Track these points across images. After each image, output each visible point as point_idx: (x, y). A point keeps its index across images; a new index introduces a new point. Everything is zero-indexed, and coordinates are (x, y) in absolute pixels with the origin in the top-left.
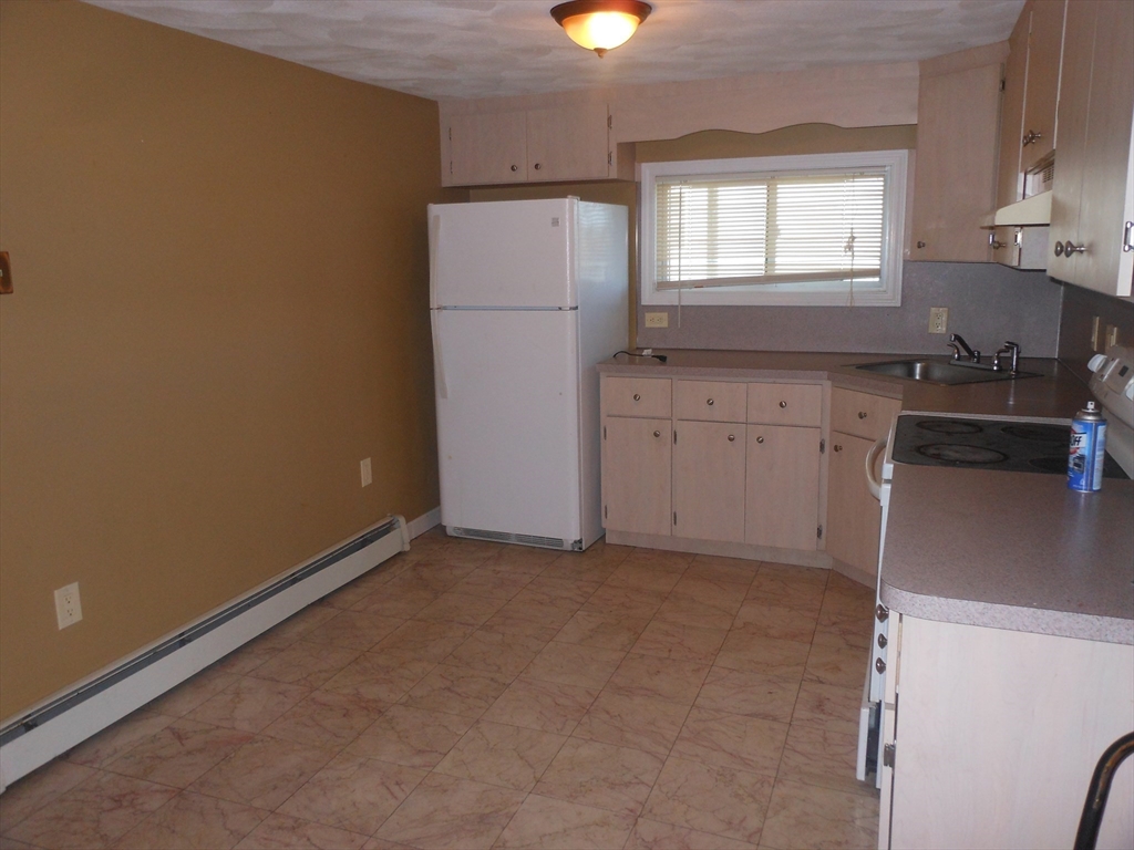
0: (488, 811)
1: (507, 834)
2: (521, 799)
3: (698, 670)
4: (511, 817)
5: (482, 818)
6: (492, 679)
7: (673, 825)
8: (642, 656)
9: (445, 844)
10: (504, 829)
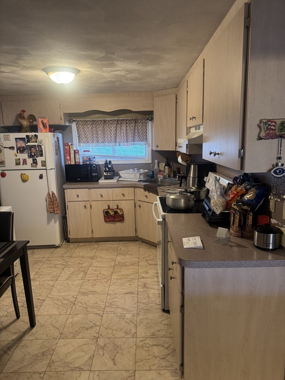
0: (45, 350)
1: (54, 357)
2: (56, 342)
3: (107, 281)
4: (54, 350)
5: (43, 354)
6: (38, 299)
7: (109, 338)
8: (89, 280)
9: (31, 368)
10: (52, 355)
